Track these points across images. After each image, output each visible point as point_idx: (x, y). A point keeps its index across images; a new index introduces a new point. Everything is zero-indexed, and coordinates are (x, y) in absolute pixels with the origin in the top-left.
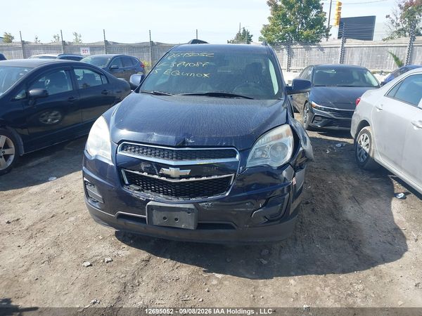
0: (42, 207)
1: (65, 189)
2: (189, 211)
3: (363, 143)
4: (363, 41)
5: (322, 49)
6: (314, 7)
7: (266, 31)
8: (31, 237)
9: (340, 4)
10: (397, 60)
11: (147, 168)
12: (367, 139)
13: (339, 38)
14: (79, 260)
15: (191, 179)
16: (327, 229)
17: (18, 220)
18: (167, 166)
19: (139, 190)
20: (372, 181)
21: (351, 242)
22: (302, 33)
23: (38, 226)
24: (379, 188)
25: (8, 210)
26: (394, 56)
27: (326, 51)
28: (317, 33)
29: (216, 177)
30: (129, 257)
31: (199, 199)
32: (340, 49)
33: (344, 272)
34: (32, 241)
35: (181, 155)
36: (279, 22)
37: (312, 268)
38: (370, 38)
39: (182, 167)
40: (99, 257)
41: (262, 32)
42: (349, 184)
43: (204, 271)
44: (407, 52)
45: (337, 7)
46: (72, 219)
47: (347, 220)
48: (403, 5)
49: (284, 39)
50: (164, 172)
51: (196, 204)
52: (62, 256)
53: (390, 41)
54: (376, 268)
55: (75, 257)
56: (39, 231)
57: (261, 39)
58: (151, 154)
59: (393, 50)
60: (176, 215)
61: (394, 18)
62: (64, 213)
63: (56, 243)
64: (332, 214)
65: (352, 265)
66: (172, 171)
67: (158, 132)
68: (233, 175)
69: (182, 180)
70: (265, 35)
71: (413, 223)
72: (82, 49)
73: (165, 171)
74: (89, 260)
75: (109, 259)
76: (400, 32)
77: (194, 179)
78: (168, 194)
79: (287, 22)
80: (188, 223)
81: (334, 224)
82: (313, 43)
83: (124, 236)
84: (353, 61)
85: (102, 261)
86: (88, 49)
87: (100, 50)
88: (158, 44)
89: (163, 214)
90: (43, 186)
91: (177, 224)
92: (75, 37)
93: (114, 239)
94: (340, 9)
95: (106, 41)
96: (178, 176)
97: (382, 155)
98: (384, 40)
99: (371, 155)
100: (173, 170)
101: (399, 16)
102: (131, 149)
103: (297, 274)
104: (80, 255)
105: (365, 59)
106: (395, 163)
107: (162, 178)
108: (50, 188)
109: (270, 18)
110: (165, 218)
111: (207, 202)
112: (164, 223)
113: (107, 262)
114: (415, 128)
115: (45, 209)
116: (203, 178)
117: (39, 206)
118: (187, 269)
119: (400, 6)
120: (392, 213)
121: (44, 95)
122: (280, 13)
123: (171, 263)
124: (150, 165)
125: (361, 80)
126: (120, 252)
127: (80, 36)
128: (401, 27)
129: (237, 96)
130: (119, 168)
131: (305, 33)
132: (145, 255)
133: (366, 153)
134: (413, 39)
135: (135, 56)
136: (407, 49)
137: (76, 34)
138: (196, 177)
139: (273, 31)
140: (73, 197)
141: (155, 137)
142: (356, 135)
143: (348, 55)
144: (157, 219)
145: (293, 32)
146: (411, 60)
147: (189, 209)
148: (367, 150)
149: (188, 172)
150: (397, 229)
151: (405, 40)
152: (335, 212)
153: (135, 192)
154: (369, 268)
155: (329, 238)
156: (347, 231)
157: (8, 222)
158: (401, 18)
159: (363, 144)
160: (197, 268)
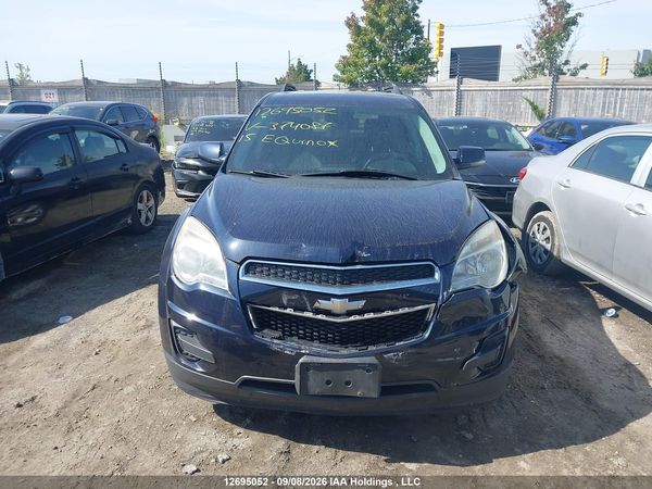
0: (68, 371)
1: (96, 337)
2: (369, 368)
3: (538, 236)
4: (487, 82)
5: (429, 93)
6: (413, 32)
7: (345, 65)
8: (70, 430)
9: (442, 26)
10: (535, 108)
11: (292, 300)
12: (545, 229)
13: (451, 77)
14: (173, 463)
15: (366, 316)
16: (534, 373)
17: (33, 399)
18: (328, 297)
19: (279, 338)
20: (562, 292)
21: (576, 391)
22: (399, 68)
23: (76, 407)
24: (576, 303)
25: (9, 383)
26: (532, 104)
27: (435, 95)
28: (420, 69)
29: (407, 310)
30: (253, 448)
31: (383, 347)
32: (455, 93)
33: (587, 440)
34: (75, 437)
35: (348, 278)
36: (364, 51)
37: (542, 439)
38: (495, 78)
39: (352, 297)
40: (205, 455)
41: (337, 67)
42: (532, 299)
43: (386, 461)
44: (548, 97)
45: (438, 32)
46: (129, 389)
47: (555, 357)
48: (538, 30)
49: (372, 77)
50: (322, 307)
51: (378, 355)
52: (141, 458)
53: (524, 82)
54: (627, 428)
55: (163, 459)
56: (80, 416)
57: (336, 78)
58: (298, 278)
59: (530, 95)
60: (348, 375)
61: (527, 48)
62: (112, 380)
63: (119, 437)
64: (529, 349)
65: (594, 428)
66: (336, 305)
67: (309, 243)
68: (434, 305)
69: (352, 318)
70: (343, 72)
71: (646, 355)
72: (43, 92)
73: (323, 304)
74: (190, 461)
75: (225, 457)
76: (537, 69)
77: (372, 315)
78: (326, 342)
79: (374, 51)
80: (365, 388)
81: (540, 364)
82: (415, 83)
83: (231, 412)
84: (476, 111)
85: (213, 460)
86: (55, 91)
87: (76, 93)
88: (174, 84)
89: (326, 376)
90: (54, 333)
91: (349, 391)
92: (18, 71)
93: (216, 418)
94: (442, 33)
95: (85, 79)
96: (344, 311)
97: (575, 253)
98: (516, 80)
99: (555, 253)
100: (338, 303)
101: (534, 46)
102: (262, 271)
103: (525, 452)
104: (170, 452)
105: (490, 108)
106: (600, 266)
107: (320, 317)
108: (68, 336)
109: (349, 46)
110: (328, 383)
111: (396, 351)
112: (328, 390)
113: (224, 462)
114: (632, 214)
115: (74, 376)
116: (385, 314)
117: (62, 371)
118: (358, 460)
119: (534, 31)
120: (609, 340)
121: (37, 177)
122: (366, 39)
123: (328, 452)
124: (297, 296)
125: (502, 140)
126: (236, 441)
127: (28, 70)
128: (538, 62)
129: (391, 175)
130: (244, 303)
131: (404, 69)
132: (280, 443)
133: (546, 251)
134: (556, 79)
135: (137, 102)
136: (549, 94)
137: (20, 67)
138: (374, 311)
139: (356, 65)
140: (115, 349)
141: (306, 250)
142: (526, 224)
143: (466, 102)
144: (316, 384)
145: (385, 67)
146: (555, 108)
147: (370, 365)
148: (548, 246)
149: (360, 304)
150: (628, 365)
151: (545, 81)
152: (532, 345)
153: (276, 341)
154: (618, 430)
155: (543, 388)
156: (563, 374)
157: (19, 406)
158: (538, 48)
159: (540, 238)
160: (373, 457)
